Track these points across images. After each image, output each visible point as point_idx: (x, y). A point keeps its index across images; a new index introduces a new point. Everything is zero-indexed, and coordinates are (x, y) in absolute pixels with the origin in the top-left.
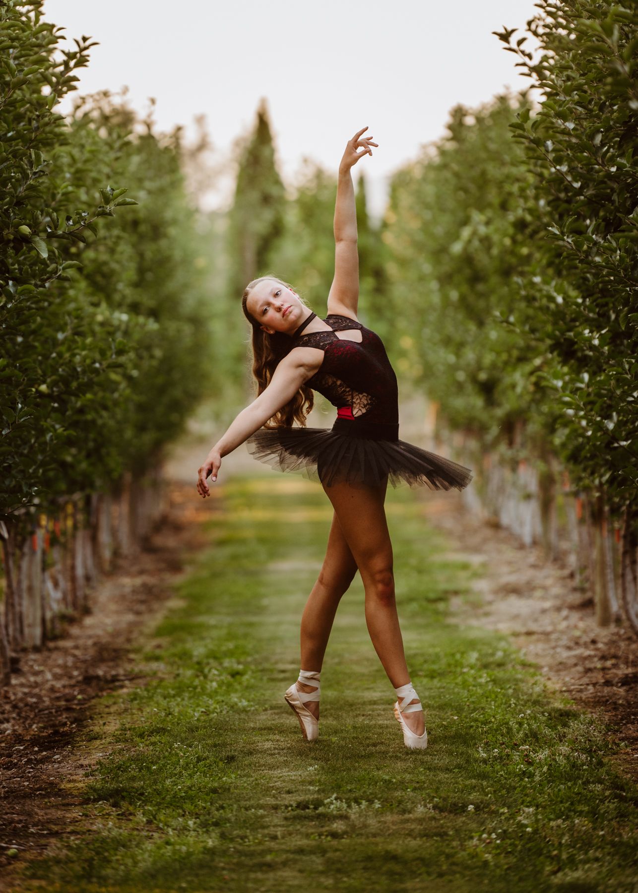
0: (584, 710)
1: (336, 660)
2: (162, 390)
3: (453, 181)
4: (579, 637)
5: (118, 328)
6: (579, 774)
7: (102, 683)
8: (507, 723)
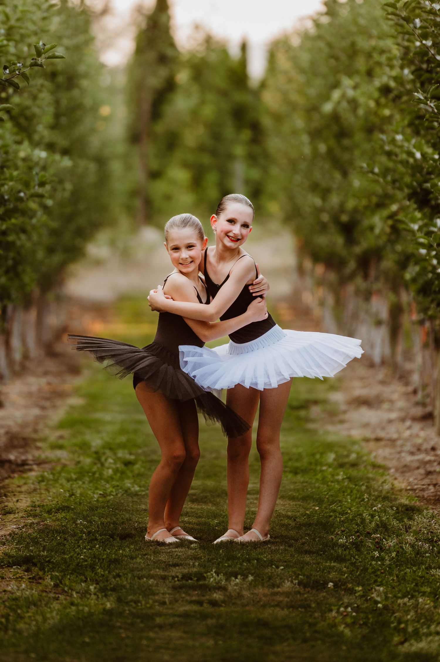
0: (426, 506)
1: (214, 455)
2: (69, 219)
3: (326, 50)
4: (421, 445)
5: (37, 164)
6: (422, 560)
7: (13, 467)
8: (361, 515)
